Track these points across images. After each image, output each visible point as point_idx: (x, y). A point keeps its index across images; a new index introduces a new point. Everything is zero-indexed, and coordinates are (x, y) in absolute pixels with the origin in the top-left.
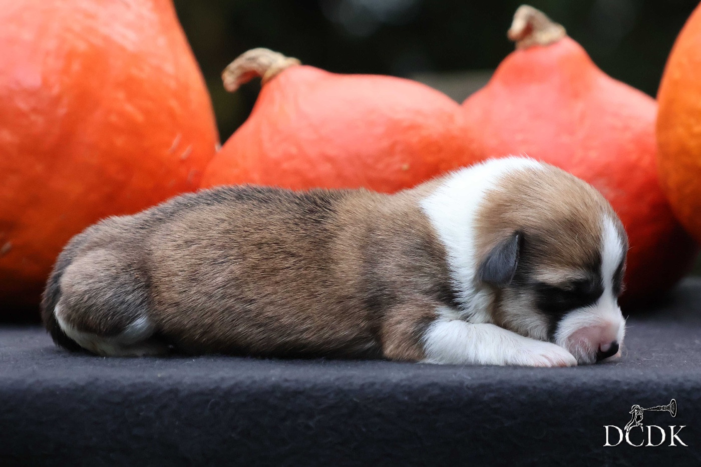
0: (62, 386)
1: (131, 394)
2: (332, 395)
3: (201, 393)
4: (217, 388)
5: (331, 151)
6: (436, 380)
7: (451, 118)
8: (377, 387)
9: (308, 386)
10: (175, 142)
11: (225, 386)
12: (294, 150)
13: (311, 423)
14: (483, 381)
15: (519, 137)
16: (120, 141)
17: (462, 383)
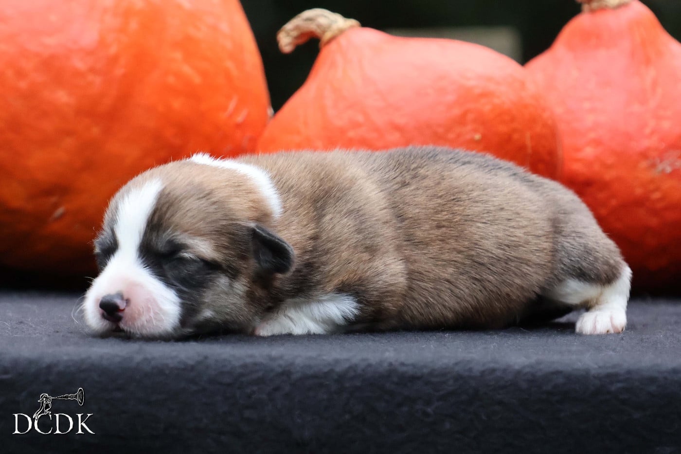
0: (171, 365)
1: (242, 375)
2: (451, 382)
3: (315, 376)
4: (332, 371)
5: (400, 120)
6: (560, 368)
7: (523, 84)
8: (498, 374)
9: (425, 371)
10: (232, 105)
11: (338, 369)
12: (360, 118)
13: (429, 410)
14: (610, 371)
15: (587, 105)
16: (177, 104)
17: (587, 371)
